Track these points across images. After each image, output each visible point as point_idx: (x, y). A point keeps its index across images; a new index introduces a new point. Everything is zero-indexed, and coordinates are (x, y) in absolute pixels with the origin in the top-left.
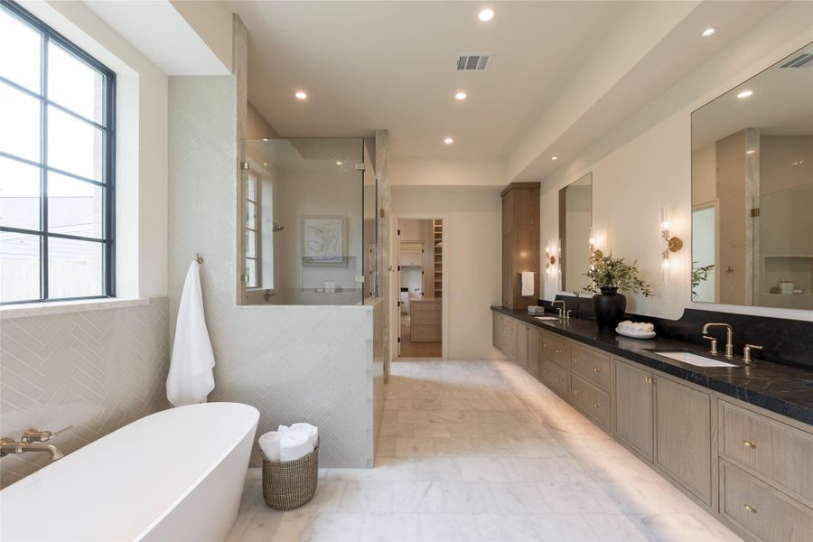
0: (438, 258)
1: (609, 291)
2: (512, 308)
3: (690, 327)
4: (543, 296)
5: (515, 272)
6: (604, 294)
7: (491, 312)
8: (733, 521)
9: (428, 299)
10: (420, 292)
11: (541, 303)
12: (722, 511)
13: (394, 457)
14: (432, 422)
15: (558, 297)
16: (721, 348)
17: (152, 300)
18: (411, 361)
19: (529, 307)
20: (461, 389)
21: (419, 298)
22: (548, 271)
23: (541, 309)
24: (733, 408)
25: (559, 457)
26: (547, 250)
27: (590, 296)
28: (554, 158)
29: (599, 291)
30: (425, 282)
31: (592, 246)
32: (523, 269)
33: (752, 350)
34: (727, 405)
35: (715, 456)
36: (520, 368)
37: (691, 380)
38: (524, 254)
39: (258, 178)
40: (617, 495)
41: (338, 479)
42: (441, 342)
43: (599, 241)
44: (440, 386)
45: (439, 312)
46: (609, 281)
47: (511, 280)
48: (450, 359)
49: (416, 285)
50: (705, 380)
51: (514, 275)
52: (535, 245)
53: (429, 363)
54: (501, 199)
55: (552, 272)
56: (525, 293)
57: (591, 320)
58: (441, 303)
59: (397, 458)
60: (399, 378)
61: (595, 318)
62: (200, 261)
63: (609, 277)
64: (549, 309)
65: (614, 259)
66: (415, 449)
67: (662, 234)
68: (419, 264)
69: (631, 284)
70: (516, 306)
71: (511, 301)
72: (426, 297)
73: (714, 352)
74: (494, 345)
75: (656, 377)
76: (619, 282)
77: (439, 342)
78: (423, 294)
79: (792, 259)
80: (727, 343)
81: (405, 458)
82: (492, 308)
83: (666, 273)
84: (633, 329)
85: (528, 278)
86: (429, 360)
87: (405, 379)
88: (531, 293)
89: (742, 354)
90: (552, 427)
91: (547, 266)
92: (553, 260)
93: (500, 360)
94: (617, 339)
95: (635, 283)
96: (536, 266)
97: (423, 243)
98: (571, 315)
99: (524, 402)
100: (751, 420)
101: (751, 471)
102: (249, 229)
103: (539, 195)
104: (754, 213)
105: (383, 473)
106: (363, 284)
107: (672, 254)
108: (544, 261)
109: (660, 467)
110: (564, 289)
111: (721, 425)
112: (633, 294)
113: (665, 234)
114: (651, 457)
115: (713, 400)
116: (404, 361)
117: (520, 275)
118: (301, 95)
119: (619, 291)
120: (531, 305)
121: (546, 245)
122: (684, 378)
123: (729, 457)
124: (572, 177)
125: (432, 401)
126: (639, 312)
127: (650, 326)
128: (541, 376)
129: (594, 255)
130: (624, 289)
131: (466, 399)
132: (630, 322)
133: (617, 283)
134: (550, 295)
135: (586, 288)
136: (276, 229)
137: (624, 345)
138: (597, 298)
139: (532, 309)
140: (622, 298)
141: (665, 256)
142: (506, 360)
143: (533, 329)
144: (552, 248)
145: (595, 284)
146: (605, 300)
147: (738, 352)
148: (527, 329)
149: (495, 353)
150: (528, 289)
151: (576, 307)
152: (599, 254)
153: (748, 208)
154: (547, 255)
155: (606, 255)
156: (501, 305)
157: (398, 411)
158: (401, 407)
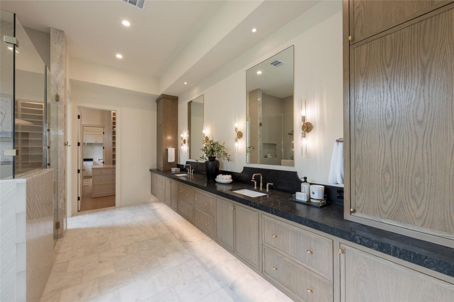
0: (114, 138)
1: (212, 159)
2: (162, 170)
3: (246, 176)
4: (180, 162)
5: (164, 148)
6: (210, 160)
7: (150, 173)
8: (268, 276)
9: (107, 166)
10: (102, 161)
11: (179, 166)
12: (264, 272)
14: (100, 262)
15: (187, 163)
16: (258, 186)
18: (89, 213)
19: (172, 169)
20: (127, 228)
21: (101, 165)
22: (182, 148)
23: (178, 170)
24: (268, 218)
25: (188, 261)
26: (182, 135)
27: (204, 161)
28: (185, 83)
29: (207, 159)
30: (105, 154)
31: (204, 134)
32: (169, 147)
33: (269, 185)
34: (265, 217)
35: (261, 244)
36: (166, 206)
37: (251, 206)
38: (169, 138)
40: (218, 277)
42: (114, 195)
43: (207, 132)
44: (112, 229)
45: (114, 174)
46: (212, 154)
47: (162, 153)
48: (121, 207)
49: (98, 156)
50: (257, 205)
51: (164, 150)
52: (175, 132)
53: (104, 213)
54: (156, 103)
55: (184, 148)
56: (169, 161)
57: (204, 174)
58: (115, 168)
61: (205, 173)
63: (212, 151)
64: (183, 169)
65: (215, 141)
67: (234, 129)
68: (102, 142)
69: (222, 155)
70: (165, 169)
71: (162, 166)
72: (106, 164)
73: (255, 188)
74: (152, 193)
75: (235, 205)
76: (217, 154)
77: (114, 196)
78: (104, 163)
79: (270, 144)
80: (260, 183)
82: (151, 170)
83: (237, 148)
84: (223, 179)
85: (171, 151)
86: (105, 211)
87: (80, 229)
88: (173, 161)
89: (266, 188)
90: (184, 241)
91: (182, 145)
92: (185, 142)
93: (155, 202)
94: (216, 184)
95: (224, 154)
96: (176, 145)
97: (104, 128)
98: (194, 172)
99: (169, 228)
100: (275, 223)
101: (275, 249)
103: (178, 104)
104: (261, 125)
106: (14, 157)
107: (239, 140)
108: (180, 142)
109: (237, 253)
110: (190, 158)
111: (263, 227)
112: (223, 160)
113: (236, 129)
114: (232, 249)
115: (260, 215)
116: (84, 214)
117: (167, 150)
119: (216, 159)
120: (173, 167)
121: (181, 133)
122: (248, 205)
123: (267, 243)
124: (194, 96)
125: (103, 243)
126: (225, 169)
127: (230, 176)
128: (178, 210)
129: (205, 139)
130: (218, 158)
131: (131, 235)
132: (221, 175)
133: (216, 155)
134: (183, 161)
135: (201, 157)
137: (219, 188)
138: (206, 163)
139: (174, 170)
140: (218, 162)
141: (236, 141)
142: (159, 202)
143: (174, 182)
144: (184, 135)
145: (205, 155)
146: (210, 163)
147: (264, 187)
148: (171, 182)
149: (153, 198)
150: (171, 159)
151: (196, 168)
152: (207, 139)
153: (259, 122)
154: (182, 138)
155: (210, 139)
156: (156, 168)
157: (69, 261)
158: (73, 257)
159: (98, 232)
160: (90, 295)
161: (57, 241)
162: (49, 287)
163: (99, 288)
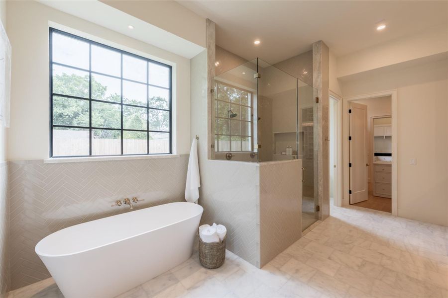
13: (279, 269)
14: (329, 258)
17: (181, 156)
39: (252, 93)
41: (238, 265)
44: (367, 236)
48: (398, 216)
59: (279, 270)
60: (335, 219)
62: (197, 138)
66: (297, 271)
81: (284, 273)
86: (375, 213)
87: (339, 221)
102: (248, 121)
105: (263, 275)
116: (353, 208)
118: (257, 42)
125: (346, 244)
136: (259, 119)
157: (311, 241)
158: (316, 240)
159: (350, 231)
160: (301, 277)
161: (316, 221)
162: (289, 250)
163: (311, 278)
